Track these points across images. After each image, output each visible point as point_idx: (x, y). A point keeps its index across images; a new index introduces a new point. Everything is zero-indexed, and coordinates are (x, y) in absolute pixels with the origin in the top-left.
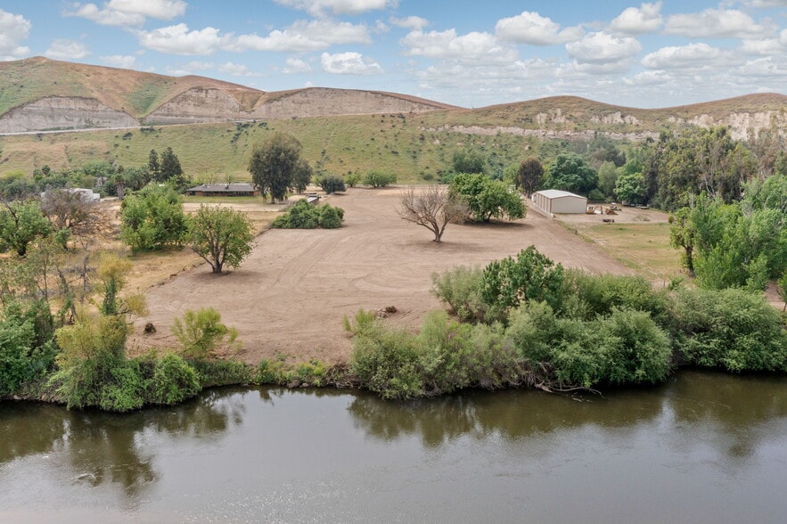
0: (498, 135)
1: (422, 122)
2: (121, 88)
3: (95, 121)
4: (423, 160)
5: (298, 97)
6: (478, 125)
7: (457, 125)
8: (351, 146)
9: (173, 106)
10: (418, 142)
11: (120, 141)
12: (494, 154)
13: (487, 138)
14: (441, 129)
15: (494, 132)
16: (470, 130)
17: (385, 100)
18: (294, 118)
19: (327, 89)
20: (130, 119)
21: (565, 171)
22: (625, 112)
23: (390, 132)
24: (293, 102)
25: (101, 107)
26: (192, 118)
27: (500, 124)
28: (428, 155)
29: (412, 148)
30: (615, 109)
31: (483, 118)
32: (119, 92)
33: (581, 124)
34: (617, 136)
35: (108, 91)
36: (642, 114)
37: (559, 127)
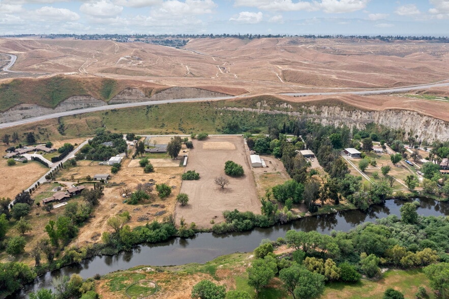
0: (243, 111)
1: (216, 105)
2: (96, 87)
3: (90, 104)
4: (217, 122)
5: (167, 91)
6: (236, 107)
7: (229, 107)
8: (191, 116)
9: (119, 96)
10: (215, 115)
11: (104, 116)
12: (242, 119)
13: (240, 112)
14: (223, 109)
16: (233, 109)
17: (201, 91)
18: (169, 104)
19: (178, 87)
20: (103, 102)
22: (288, 103)
23: (204, 110)
24: (166, 94)
25: (92, 99)
26: (127, 101)
27: (244, 107)
28: (219, 119)
29: (213, 117)
30: (284, 102)
31: (239, 104)
32: (97, 90)
33: (273, 107)
34: (284, 113)
35: (93, 90)
36: (294, 104)
37: (265, 108)
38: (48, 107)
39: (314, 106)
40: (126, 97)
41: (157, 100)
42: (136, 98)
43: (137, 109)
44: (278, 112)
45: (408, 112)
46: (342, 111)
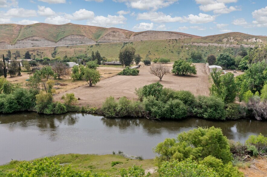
0: (209, 46)
1: (183, 42)
2: (91, 32)
3: (84, 42)
4: (182, 55)
5: (144, 34)
6: (202, 43)
7: (195, 43)
9: (106, 37)
10: (181, 48)
11: (89, 48)
12: (207, 53)
13: (205, 47)
14: (189, 44)
15: (207, 45)
16: (199, 45)
17: (172, 34)
18: (141, 41)
19: (153, 31)
20: (93, 41)
21: (222, 59)
22: (257, 38)
23: (171, 45)
24: (142, 35)
25: (85, 38)
26: (111, 41)
27: (210, 42)
28: (183, 53)
29: (178, 50)
30: (253, 37)
32: (91, 33)
33: (240, 42)
35: (88, 33)
36: (262, 38)
37: (231, 43)
38: (52, 41)
40: (111, 38)
44: (246, 46)
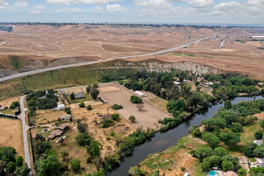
0: (109, 69)
3: (7, 74)
4: (97, 76)
5: (58, 61)
6: (104, 67)
7: (100, 67)
8: (80, 75)
9: (27, 66)
11: (23, 81)
12: (110, 73)
14: (97, 68)
17: (79, 59)
20: (16, 72)
22: (131, 62)
23: (87, 70)
25: (8, 70)
27: (109, 66)
29: (93, 74)
32: (8, 63)
33: (124, 66)
34: (131, 68)
35: (6, 64)
36: (134, 62)
37: (120, 66)
39: (144, 63)
40: (32, 67)
41: (52, 67)
42: (38, 67)
43: (44, 73)
44: (127, 67)
45: (188, 62)
46: (159, 64)
